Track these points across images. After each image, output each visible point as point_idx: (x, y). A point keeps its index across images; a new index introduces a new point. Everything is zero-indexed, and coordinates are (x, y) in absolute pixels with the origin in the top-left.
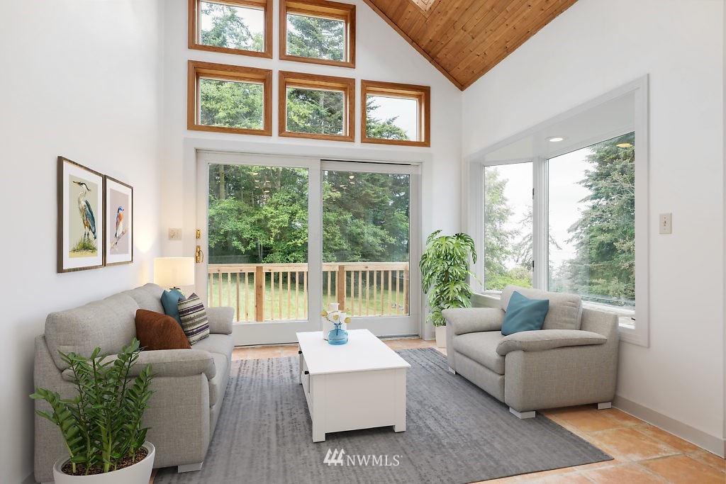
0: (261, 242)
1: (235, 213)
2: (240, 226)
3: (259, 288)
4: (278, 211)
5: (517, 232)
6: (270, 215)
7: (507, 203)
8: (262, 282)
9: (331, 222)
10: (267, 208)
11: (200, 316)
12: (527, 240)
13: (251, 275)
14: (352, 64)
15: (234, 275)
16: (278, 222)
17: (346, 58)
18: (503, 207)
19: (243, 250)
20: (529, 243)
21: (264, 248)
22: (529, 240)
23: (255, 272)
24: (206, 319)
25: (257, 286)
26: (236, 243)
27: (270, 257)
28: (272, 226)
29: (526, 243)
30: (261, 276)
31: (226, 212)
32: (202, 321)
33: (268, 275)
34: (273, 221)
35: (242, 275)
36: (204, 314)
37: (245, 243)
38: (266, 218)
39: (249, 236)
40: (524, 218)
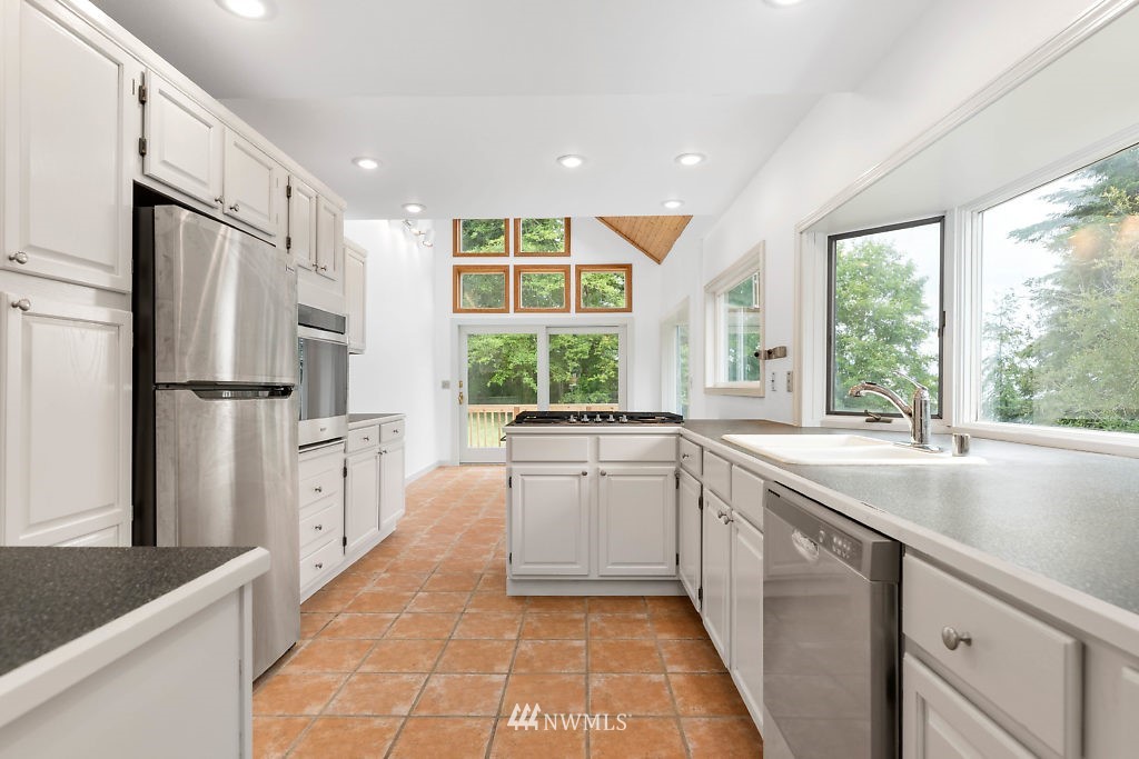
14: (568, 253)
17: (563, 249)
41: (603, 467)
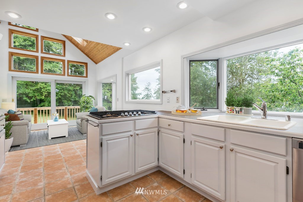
0: (38, 98)
1: (25, 86)
2: (27, 91)
3: (36, 115)
4: (46, 86)
5: (141, 94)
6: (42, 87)
7: (137, 85)
8: (36, 113)
9: (71, 90)
10: (41, 84)
11: (22, 116)
12: (145, 96)
13: (32, 111)
14: (64, 56)
15: (25, 112)
16: (46, 90)
17: (63, 54)
18: (136, 86)
19: (29, 101)
20: (146, 97)
21: (40, 100)
22: (146, 96)
23: (34, 110)
24: (23, 117)
25: (35, 114)
26: (25, 98)
27: (42, 104)
28: (43, 91)
29: (145, 97)
30: (36, 112)
31: (20, 85)
32: (22, 117)
33: (39, 111)
34: (44, 90)
35: (29, 111)
36: (23, 116)
37: (30, 98)
38: (41, 88)
39: (32, 95)
40: (144, 89)
41: (137, 132)
